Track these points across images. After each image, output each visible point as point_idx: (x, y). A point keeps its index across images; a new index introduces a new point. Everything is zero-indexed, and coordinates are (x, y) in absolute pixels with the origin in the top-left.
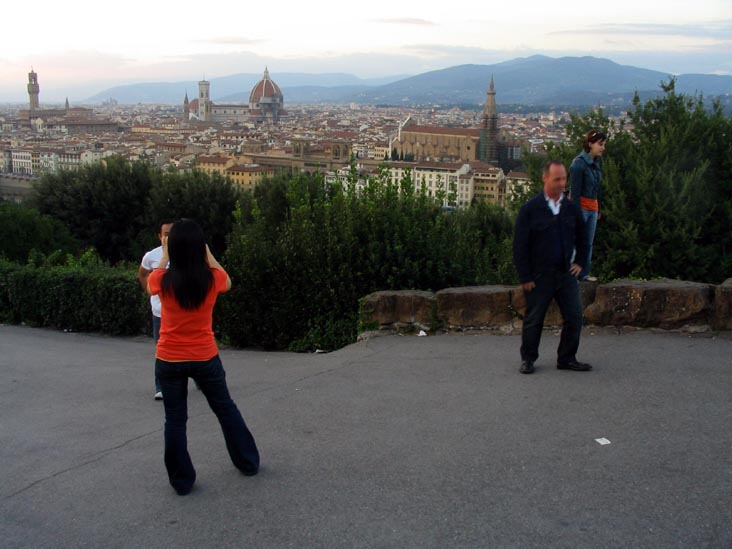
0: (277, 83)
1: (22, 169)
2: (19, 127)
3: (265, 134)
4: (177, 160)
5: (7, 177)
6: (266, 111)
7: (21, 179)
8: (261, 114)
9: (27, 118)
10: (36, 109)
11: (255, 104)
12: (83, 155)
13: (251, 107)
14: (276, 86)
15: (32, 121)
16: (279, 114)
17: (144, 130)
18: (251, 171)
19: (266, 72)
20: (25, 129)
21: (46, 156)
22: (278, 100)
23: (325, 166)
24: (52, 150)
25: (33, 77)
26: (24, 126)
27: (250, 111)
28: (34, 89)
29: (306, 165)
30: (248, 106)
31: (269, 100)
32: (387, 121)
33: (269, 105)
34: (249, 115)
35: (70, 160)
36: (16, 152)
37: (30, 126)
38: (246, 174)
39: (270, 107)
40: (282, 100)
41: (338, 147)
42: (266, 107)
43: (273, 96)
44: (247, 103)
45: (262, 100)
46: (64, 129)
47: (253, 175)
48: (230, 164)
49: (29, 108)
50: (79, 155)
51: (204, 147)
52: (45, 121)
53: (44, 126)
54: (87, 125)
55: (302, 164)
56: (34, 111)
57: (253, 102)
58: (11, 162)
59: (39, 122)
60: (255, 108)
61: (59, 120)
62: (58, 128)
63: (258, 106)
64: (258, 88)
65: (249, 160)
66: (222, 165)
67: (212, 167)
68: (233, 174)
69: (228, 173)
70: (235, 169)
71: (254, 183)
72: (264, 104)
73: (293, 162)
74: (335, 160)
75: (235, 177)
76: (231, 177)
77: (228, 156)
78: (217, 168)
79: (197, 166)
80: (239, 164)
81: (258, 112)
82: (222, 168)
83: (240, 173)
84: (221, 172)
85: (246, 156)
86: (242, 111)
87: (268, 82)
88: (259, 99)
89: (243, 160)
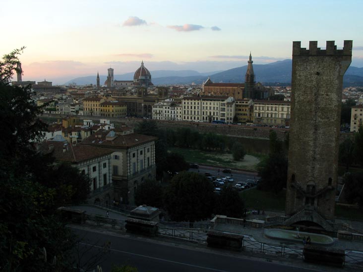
4: (77, 100)
6: (142, 83)
8: (140, 84)
10: (20, 81)
14: (147, 71)
16: (149, 85)
18: (113, 104)
19: (143, 64)
22: (148, 77)
23: (154, 101)
27: (134, 83)
29: (144, 101)
31: (144, 78)
33: (144, 80)
38: (111, 106)
43: (146, 75)
44: (133, 80)
47: (114, 106)
48: (102, 101)
60: (136, 81)
63: (138, 80)
64: (138, 72)
65: (113, 99)
66: (98, 102)
67: (93, 103)
68: (104, 106)
69: (101, 106)
70: (105, 104)
71: (115, 111)
72: (141, 79)
73: (138, 100)
74: (160, 98)
75: (105, 108)
76: (103, 108)
77: (102, 97)
78: (95, 103)
79: (85, 103)
80: (108, 101)
81: (138, 84)
82: (98, 103)
83: (108, 106)
84: (98, 105)
85: (113, 97)
86: (130, 84)
87: (143, 68)
88: (139, 77)
89: (110, 99)
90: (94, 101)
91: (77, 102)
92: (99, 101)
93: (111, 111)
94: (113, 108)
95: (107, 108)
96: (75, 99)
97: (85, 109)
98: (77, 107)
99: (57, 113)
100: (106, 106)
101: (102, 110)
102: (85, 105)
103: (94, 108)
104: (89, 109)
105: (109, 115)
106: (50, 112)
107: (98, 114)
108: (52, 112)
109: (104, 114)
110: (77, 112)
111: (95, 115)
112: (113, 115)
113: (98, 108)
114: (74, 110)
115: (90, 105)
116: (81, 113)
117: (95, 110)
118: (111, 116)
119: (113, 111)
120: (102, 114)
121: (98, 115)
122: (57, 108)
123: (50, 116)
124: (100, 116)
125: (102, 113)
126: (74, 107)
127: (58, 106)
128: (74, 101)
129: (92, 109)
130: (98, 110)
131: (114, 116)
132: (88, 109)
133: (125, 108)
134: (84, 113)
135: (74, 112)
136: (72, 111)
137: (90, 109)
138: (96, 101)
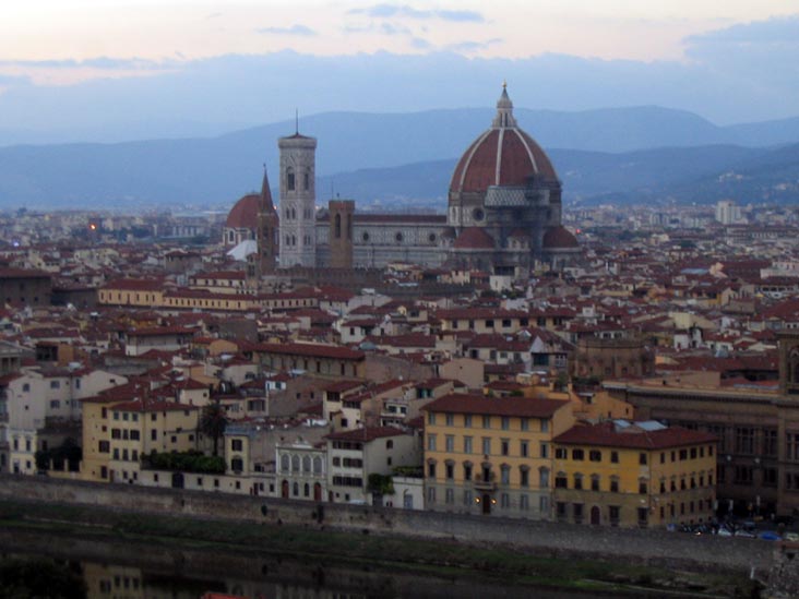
0: (533, 136)
3: (588, 313)
6: (506, 232)
8: (490, 241)
11: (468, 210)
12: (15, 386)
13: (453, 222)
16: (549, 241)
17: (141, 298)
18: (645, 446)
19: (505, 104)
22: (546, 193)
27: (451, 232)
30: (443, 219)
31: (516, 198)
33: (518, 212)
34: (444, 245)
38: (629, 459)
39: (519, 220)
40: (556, 195)
42: (507, 218)
43: (529, 182)
44: (438, 202)
45: (494, 196)
47: (655, 458)
48: (563, 421)
57: (463, 203)
60: (469, 221)
63: (478, 215)
64: (481, 155)
65: (620, 407)
66: (534, 426)
67: (496, 431)
68: (578, 455)
69: (559, 455)
70: (580, 441)
71: (654, 489)
72: (500, 210)
73: (782, 413)
75: (586, 468)
76: (569, 466)
77: (547, 392)
78: (514, 433)
79: (438, 428)
80: (593, 421)
81: (478, 237)
82: (536, 435)
83: (606, 455)
84: (534, 449)
85: (612, 391)
86: (424, 234)
87: (509, 134)
88: (484, 192)
89: (602, 406)
90: (505, 418)
91: (352, 415)
92: (545, 419)
93: (630, 486)
94: (643, 471)
95: (604, 469)
96: (333, 396)
97: (441, 471)
98: (375, 455)
99: (227, 484)
100: (596, 457)
101: (561, 482)
102: (440, 443)
103: (504, 467)
104: (468, 470)
105: (614, 512)
106: (178, 481)
107: (534, 501)
108: (190, 481)
109: (578, 509)
110: (379, 484)
111: (514, 512)
112: (643, 513)
113: (534, 463)
114: (354, 472)
115: (477, 445)
116: (408, 491)
117: (515, 476)
118: (628, 521)
119: (643, 490)
120: (561, 508)
121: (535, 513)
122: (230, 454)
123: (188, 509)
124: (552, 516)
125: (562, 495)
126: (354, 454)
127: (237, 445)
128: (330, 406)
129: (487, 474)
130: (534, 477)
131: (653, 521)
132: (459, 472)
133: (706, 464)
134: (429, 495)
135: (356, 482)
136: (338, 480)
137: (477, 470)
138: (525, 419)
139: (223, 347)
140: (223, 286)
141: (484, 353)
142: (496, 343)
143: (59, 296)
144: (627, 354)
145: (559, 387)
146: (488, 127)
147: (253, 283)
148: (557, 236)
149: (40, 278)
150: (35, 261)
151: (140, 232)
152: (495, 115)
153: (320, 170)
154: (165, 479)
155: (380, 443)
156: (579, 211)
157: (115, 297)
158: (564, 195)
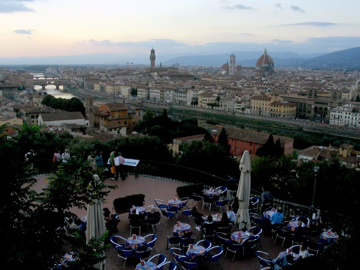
0: (270, 56)
1: (155, 98)
2: (146, 76)
3: (277, 84)
4: (240, 97)
5: (147, 102)
6: (265, 71)
7: (154, 104)
8: (262, 72)
9: (149, 72)
10: (154, 68)
11: (259, 67)
12: (188, 92)
13: (257, 69)
14: (270, 58)
15: (152, 74)
17: (208, 79)
18: (285, 105)
19: (266, 51)
20: (148, 77)
21: (168, 92)
22: (271, 65)
23: (327, 104)
24: (171, 89)
25: (153, 52)
26: (148, 76)
27: (256, 70)
28: (153, 58)
29: (315, 103)
30: (255, 68)
31: (267, 65)
32: (328, 77)
33: (267, 68)
34: (255, 73)
35: (181, 95)
36: (152, 89)
37: (151, 76)
38: (283, 107)
39: (267, 69)
40: (273, 65)
41: (311, 91)
42: (265, 68)
43: (269, 63)
44: (254, 65)
45: (263, 65)
46: (168, 78)
47: (286, 107)
48: (272, 101)
49: (150, 67)
50: (186, 92)
51: (250, 90)
52: (159, 74)
53: (158, 76)
54: (179, 76)
55: (313, 102)
56: (152, 69)
58: (149, 95)
59: (156, 74)
60: (259, 69)
61: (165, 73)
62: (165, 77)
63: (261, 68)
64: (261, 59)
65: (282, 99)
66: (268, 101)
67: (262, 102)
68: (275, 106)
69: (272, 106)
70: (275, 104)
71: (286, 112)
73: (307, 101)
74: (333, 101)
75: (276, 108)
76: (273, 108)
77: (270, 96)
78: (265, 102)
79: (253, 101)
80: (277, 101)
81: (260, 71)
82: (268, 103)
83: (279, 106)
84: (268, 105)
85: (280, 96)
86: (252, 71)
87: (266, 56)
88: (261, 64)
89: (279, 99)
90: (263, 100)
91: (239, 98)
92: (270, 100)
93: (282, 111)
94: (285, 109)
95: (278, 108)
96: (237, 95)
97: (253, 108)
98: (243, 105)
99: (220, 108)
100: (277, 106)
101: (272, 110)
102: (253, 103)
103: (263, 108)
104: (257, 108)
105: (280, 115)
106: (212, 108)
107: (267, 113)
108: (214, 108)
109: (274, 114)
110: (243, 109)
111: (264, 115)
112: (284, 116)
113: (268, 107)
114: (239, 107)
115: (259, 104)
116: (247, 111)
117: (264, 109)
118: (282, 116)
119: (284, 112)
120: (271, 114)
122: (221, 104)
123: (214, 112)
124: (270, 115)
125: (272, 112)
126: (240, 105)
127: (222, 102)
128: (236, 97)
129: (260, 108)
130: (267, 109)
131: (286, 117)
132: (256, 108)
133: (295, 108)
134: (251, 111)
135: (240, 109)
136: (237, 108)
137: (258, 108)
138: (266, 100)
139: (220, 87)
140: (220, 78)
141: (260, 90)
142: (262, 88)
143: (195, 79)
144: (283, 91)
145: (272, 95)
146: (262, 54)
147: (225, 78)
148: (273, 72)
149: (192, 76)
150: (192, 73)
151: (208, 69)
152: (264, 52)
153: (236, 61)
154: (210, 107)
155: (244, 103)
156: (277, 68)
157: (204, 79)
158: (274, 65)
